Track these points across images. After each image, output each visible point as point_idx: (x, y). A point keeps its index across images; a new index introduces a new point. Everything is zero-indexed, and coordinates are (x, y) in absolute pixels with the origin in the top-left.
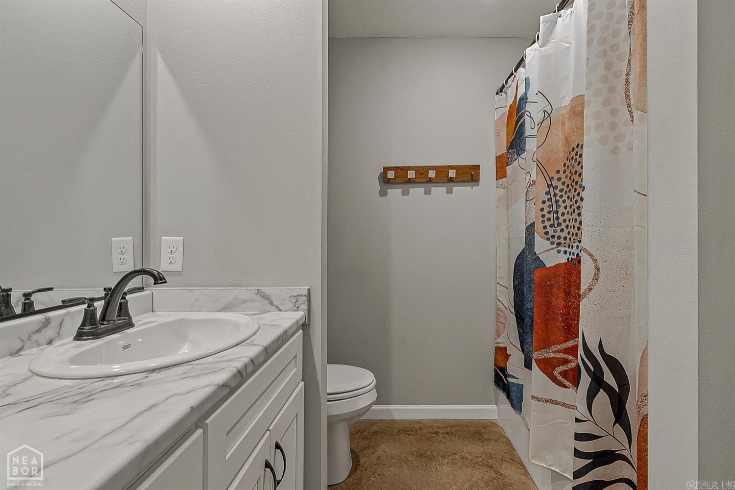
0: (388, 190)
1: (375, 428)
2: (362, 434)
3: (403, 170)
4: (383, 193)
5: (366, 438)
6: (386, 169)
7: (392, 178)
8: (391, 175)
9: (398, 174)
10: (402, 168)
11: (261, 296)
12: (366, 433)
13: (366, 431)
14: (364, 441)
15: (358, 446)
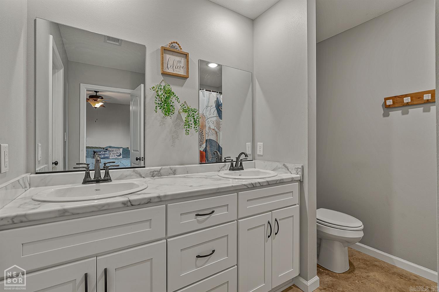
0: (390, 112)
1: (376, 263)
2: (365, 262)
3: (401, 98)
4: (386, 115)
5: (367, 265)
6: (386, 99)
7: (391, 105)
8: (389, 102)
9: (397, 101)
10: (400, 96)
11: (285, 166)
12: (368, 263)
13: (369, 262)
14: (363, 265)
15: (358, 265)
